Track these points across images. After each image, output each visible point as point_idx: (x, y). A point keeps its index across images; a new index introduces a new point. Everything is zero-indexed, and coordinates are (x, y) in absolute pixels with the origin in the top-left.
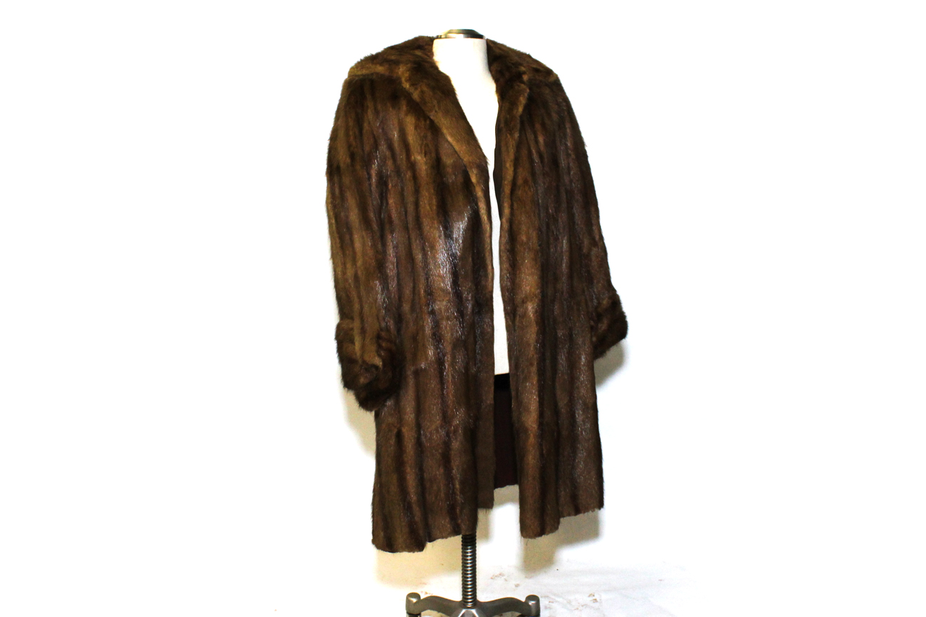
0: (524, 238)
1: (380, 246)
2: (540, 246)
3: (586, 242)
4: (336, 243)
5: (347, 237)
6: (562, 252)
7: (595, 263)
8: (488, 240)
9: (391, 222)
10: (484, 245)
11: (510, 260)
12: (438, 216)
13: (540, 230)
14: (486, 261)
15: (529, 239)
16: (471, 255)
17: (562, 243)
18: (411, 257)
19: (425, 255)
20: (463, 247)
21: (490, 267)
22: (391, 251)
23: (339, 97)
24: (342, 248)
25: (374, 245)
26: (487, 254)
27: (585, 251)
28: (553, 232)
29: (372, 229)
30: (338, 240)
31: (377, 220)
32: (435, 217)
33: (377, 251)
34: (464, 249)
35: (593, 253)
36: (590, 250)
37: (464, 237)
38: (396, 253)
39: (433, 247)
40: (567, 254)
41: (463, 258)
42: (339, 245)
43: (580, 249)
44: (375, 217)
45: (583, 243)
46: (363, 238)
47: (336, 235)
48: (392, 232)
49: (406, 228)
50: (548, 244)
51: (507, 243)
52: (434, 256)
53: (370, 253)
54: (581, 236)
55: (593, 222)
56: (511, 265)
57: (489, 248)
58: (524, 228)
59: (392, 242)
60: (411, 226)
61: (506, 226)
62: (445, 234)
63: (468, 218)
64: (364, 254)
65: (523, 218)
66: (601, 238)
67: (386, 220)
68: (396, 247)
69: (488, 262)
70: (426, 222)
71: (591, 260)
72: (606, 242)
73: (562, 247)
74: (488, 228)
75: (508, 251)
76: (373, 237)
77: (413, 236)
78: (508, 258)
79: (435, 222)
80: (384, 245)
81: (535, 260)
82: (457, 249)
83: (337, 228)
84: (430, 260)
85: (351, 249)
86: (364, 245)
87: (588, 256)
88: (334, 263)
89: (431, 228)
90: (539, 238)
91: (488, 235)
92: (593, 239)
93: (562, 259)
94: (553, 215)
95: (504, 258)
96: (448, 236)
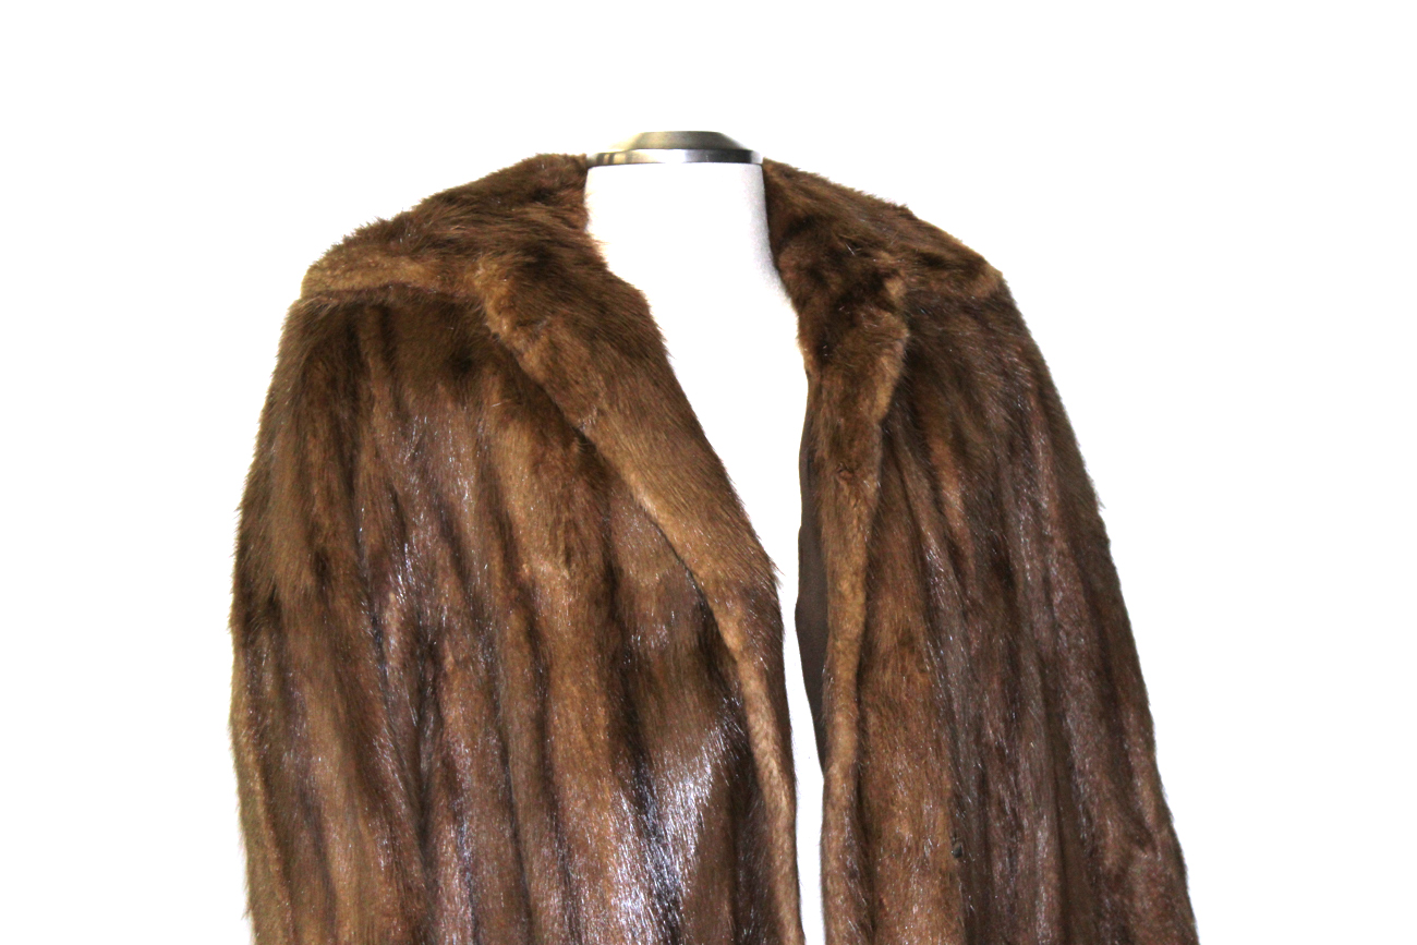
0: (906, 832)
1: (416, 870)
2: (959, 855)
3: (1112, 829)
4: (265, 860)
5: (305, 838)
6: (1033, 872)
7: (1147, 904)
8: (782, 840)
9: (452, 786)
10: (770, 858)
11: (858, 908)
12: (615, 768)
13: (958, 799)
14: (777, 913)
15: (920, 834)
16: (727, 894)
17: (1034, 838)
18: (522, 904)
19: (570, 893)
20: (702, 867)
21: (791, 934)
22: (454, 883)
23: (272, 363)
24: (289, 872)
25: (397, 869)
26: (781, 889)
27: (1110, 860)
28: (1001, 803)
29: (388, 811)
30: (273, 855)
31: (406, 783)
32: (607, 770)
33: (408, 889)
34: (703, 875)
35: (1137, 870)
36: (1127, 859)
37: (700, 831)
38: (473, 891)
39: (597, 873)
40: (1052, 876)
41: (700, 904)
42: (274, 868)
43: (1095, 854)
44: (401, 770)
45: (1104, 834)
46: (359, 838)
47: (267, 834)
48: (456, 817)
49: (507, 806)
50: (987, 846)
51: (847, 849)
52: (604, 902)
53: (386, 895)
54: (1095, 812)
55: (1134, 761)
56: (862, 926)
57: (786, 869)
58: (902, 793)
59: (458, 849)
60: (522, 797)
61: (843, 790)
62: (637, 822)
63: (715, 767)
64: (362, 895)
65: (901, 764)
66: (1164, 815)
67: (437, 780)
68: (471, 869)
69: (786, 914)
70: (573, 790)
71: (1130, 894)
72: (1178, 825)
73: (1032, 854)
74: (784, 802)
75: (852, 875)
76: (393, 839)
77: (529, 829)
78: (851, 898)
79: (606, 783)
80: (431, 862)
81: (943, 904)
82: (678, 868)
83: (272, 809)
84: (588, 911)
85: (316, 882)
86: (362, 867)
87: (1120, 880)
88: (258, 928)
89: (588, 805)
90: (958, 832)
91: (782, 822)
92: (1138, 821)
93: (1036, 894)
94: (1000, 749)
95: (839, 901)
96: (649, 833)
